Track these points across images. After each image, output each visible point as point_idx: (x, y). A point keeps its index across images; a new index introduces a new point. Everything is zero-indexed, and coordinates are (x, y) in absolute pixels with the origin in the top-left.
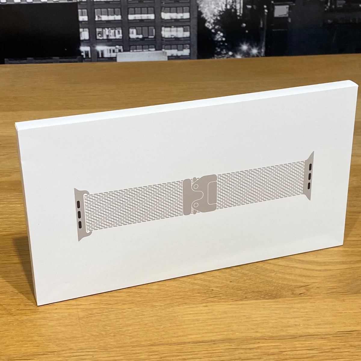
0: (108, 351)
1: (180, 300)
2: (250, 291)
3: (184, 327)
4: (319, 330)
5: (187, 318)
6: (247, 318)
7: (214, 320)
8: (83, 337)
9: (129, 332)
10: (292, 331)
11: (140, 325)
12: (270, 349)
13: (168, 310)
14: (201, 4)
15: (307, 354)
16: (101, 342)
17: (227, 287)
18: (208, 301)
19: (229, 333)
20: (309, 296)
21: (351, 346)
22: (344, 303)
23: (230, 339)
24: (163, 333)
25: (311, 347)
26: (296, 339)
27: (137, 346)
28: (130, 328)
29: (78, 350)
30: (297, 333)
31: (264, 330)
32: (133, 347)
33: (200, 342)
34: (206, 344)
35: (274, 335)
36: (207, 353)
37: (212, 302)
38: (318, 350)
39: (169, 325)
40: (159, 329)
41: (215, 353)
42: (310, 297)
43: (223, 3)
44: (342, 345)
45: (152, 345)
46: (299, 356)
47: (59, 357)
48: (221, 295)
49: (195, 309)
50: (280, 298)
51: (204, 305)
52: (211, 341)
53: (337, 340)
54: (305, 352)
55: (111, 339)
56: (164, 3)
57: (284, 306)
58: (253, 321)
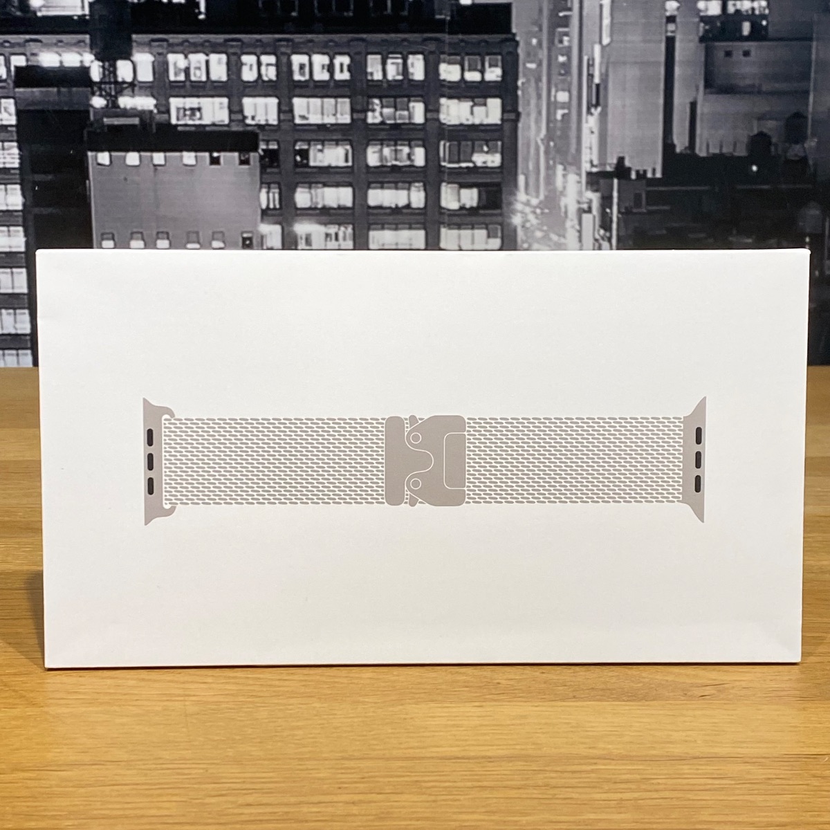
0: (242, 764)
1: (422, 695)
2: (585, 688)
3: (425, 734)
4: (739, 750)
5: (434, 723)
6: (572, 727)
7: (495, 728)
8: (190, 742)
9: (296, 738)
10: (677, 750)
11: (322, 728)
12: (620, 774)
13: (391, 709)
15: (706, 784)
16: (229, 750)
17: (534, 680)
18: (485, 699)
19: (528, 747)
20: (723, 699)
21: (814, 776)
22: (805, 712)
23: (529, 756)
25: (718, 774)
26: (684, 762)
27: (309, 759)
28: (300, 732)
29: (176, 760)
30: (687, 753)
31: (610, 746)
32: (300, 759)
33: (458, 758)
34: (471, 761)
35: (633, 753)
36: (471, 775)
37: (495, 701)
38: (734, 780)
39: (390, 731)
40: (365, 736)
41: (490, 775)
42: (726, 702)
44: (792, 774)
45: (343, 758)
46: (685, 787)
47: (128, 769)
48: (516, 691)
49: (454, 710)
50: (654, 700)
51: (477, 704)
52: (483, 757)
53: (781, 766)
54: (702, 781)
55: (253, 746)
57: (661, 712)
58: (587, 731)
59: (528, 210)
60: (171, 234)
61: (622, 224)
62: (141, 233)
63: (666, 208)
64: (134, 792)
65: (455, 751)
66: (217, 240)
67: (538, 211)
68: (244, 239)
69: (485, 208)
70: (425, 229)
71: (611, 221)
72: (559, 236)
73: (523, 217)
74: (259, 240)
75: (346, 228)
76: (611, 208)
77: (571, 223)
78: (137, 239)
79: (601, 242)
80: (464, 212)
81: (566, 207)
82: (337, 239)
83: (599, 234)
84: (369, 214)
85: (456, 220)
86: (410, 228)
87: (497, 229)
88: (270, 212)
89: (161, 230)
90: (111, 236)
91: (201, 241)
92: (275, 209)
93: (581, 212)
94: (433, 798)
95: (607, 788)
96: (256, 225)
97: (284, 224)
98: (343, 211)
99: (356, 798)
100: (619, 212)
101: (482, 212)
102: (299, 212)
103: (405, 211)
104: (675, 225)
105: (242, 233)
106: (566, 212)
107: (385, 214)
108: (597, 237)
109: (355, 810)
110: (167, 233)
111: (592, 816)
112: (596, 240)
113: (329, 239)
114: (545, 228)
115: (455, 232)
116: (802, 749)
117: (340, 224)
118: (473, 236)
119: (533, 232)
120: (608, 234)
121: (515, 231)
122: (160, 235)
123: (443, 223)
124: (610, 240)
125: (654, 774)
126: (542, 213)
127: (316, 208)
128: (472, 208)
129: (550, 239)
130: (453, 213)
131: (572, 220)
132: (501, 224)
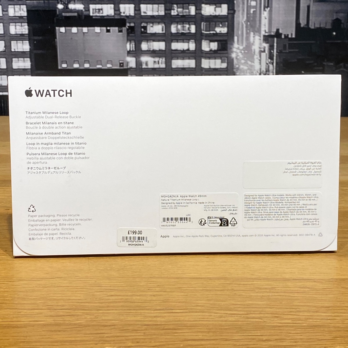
0: (110, 279)
3: (184, 268)
4: (312, 277)
5: (188, 264)
6: (244, 266)
7: (213, 266)
8: (90, 270)
9: (133, 269)
10: (287, 276)
11: (143, 265)
12: (263, 286)
14: (237, 72)
16: (105, 273)
19: (226, 274)
21: (343, 288)
22: (341, 261)
23: (226, 278)
24: (163, 271)
25: (303, 286)
26: (289, 281)
27: (137, 278)
29: (84, 277)
30: (291, 278)
31: (260, 274)
32: (133, 278)
33: (197, 278)
34: (203, 279)
35: (269, 277)
36: (202, 285)
38: (309, 289)
39: (170, 267)
40: (160, 269)
41: (210, 285)
43: (258, 72)
44: (333, 287)
45: (151, 278)
46: (289, 291)
47: (64, 281)
52: (208, 278)
53: (329, 283)
54: (297, 289)
55: (115, 272)
56: (204, 71)
57: (282, 261)
58: (251, 268)
59: (238, 51)
60: (90, 61)
61: (278, 58)
62: (78, 61)
63: (297, 50)
64: (66, 290)
65: (196, 275)
66: (109, 64)
67: (243, 52)
68: (120, 63)
69: (220, 50)
70: (195, 59)
71: (273, 55)
72: (252, 62)
73: (236, 54)
74: (126, 64)
75: (162, 59)
76: (273, 50)
77: (257, 56)
78: (76, 63)
79: (269, 64)
80: (212, 52)
81: (254, 50)
82: (158, 63)
83: (268, 61)
84: (172, 53)
85: (208, 55)
86: (189, 59)
87: (225, 59)
88: (131, 52)
89: (86, 60)
90: (65, 62)
91: (103, 64)
92: (133, 51)
93: (261, 52)
94: (186, 294)
95: (257, 291)
96: (125, 58)
97: (137, 57)
98: (161, 52)
99: (155, 293)
100: (277, 52)
101: (219, 52)
102: (143, 52)
103: (187, 52)
104: (300, 57)
105: (120, 61)
106: (254, 52)
107: (179, 53)
108: (267, 62)
109: (154, 298)
110: (89, 61)
111: (250, 302)
112: (267, 64)
113: (155, 63)
114: (246, 59)
115: (208, 61)
116: (339, 277)
117: (160, 57)
118: (215, 62)
119: (240, 60)
120: (272, 61)
121: (233, 60)
122: (86, 62)
123: (203, 57)
124: (273, 64)
125: (277, 286)
126: (245, 53)
127: (150, 51)
128: (215, 51)
129: (248, 64)
130: (207, 53)
131: (257, 55)
132: (227, 57)
